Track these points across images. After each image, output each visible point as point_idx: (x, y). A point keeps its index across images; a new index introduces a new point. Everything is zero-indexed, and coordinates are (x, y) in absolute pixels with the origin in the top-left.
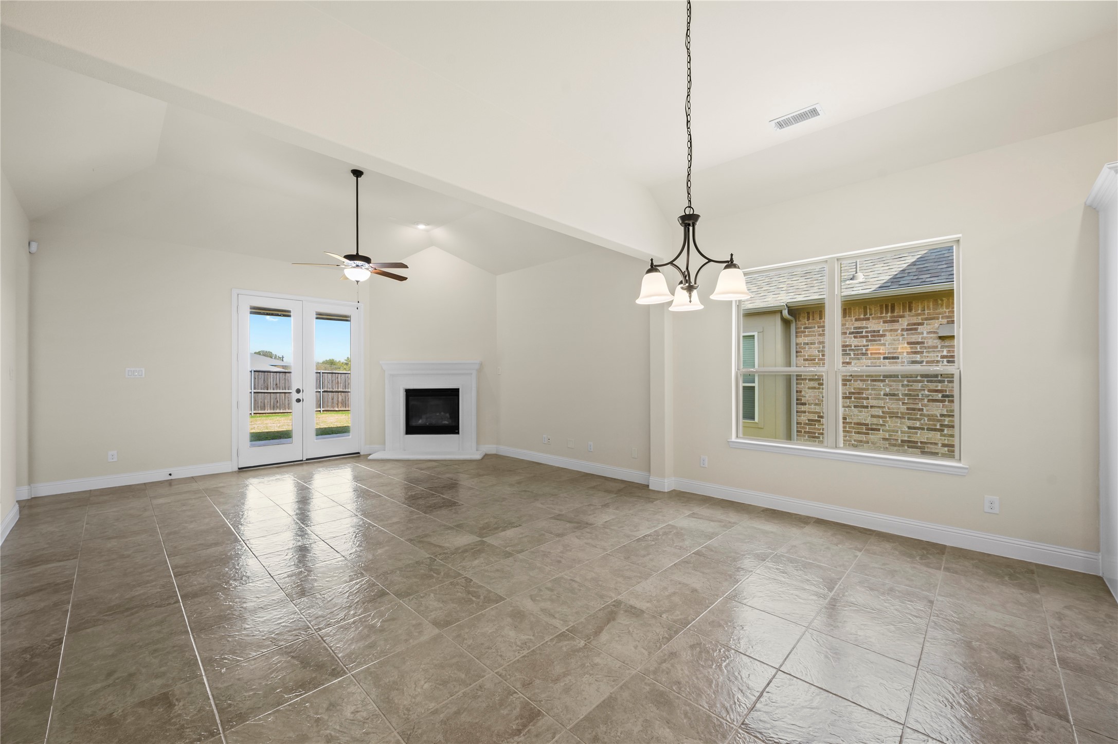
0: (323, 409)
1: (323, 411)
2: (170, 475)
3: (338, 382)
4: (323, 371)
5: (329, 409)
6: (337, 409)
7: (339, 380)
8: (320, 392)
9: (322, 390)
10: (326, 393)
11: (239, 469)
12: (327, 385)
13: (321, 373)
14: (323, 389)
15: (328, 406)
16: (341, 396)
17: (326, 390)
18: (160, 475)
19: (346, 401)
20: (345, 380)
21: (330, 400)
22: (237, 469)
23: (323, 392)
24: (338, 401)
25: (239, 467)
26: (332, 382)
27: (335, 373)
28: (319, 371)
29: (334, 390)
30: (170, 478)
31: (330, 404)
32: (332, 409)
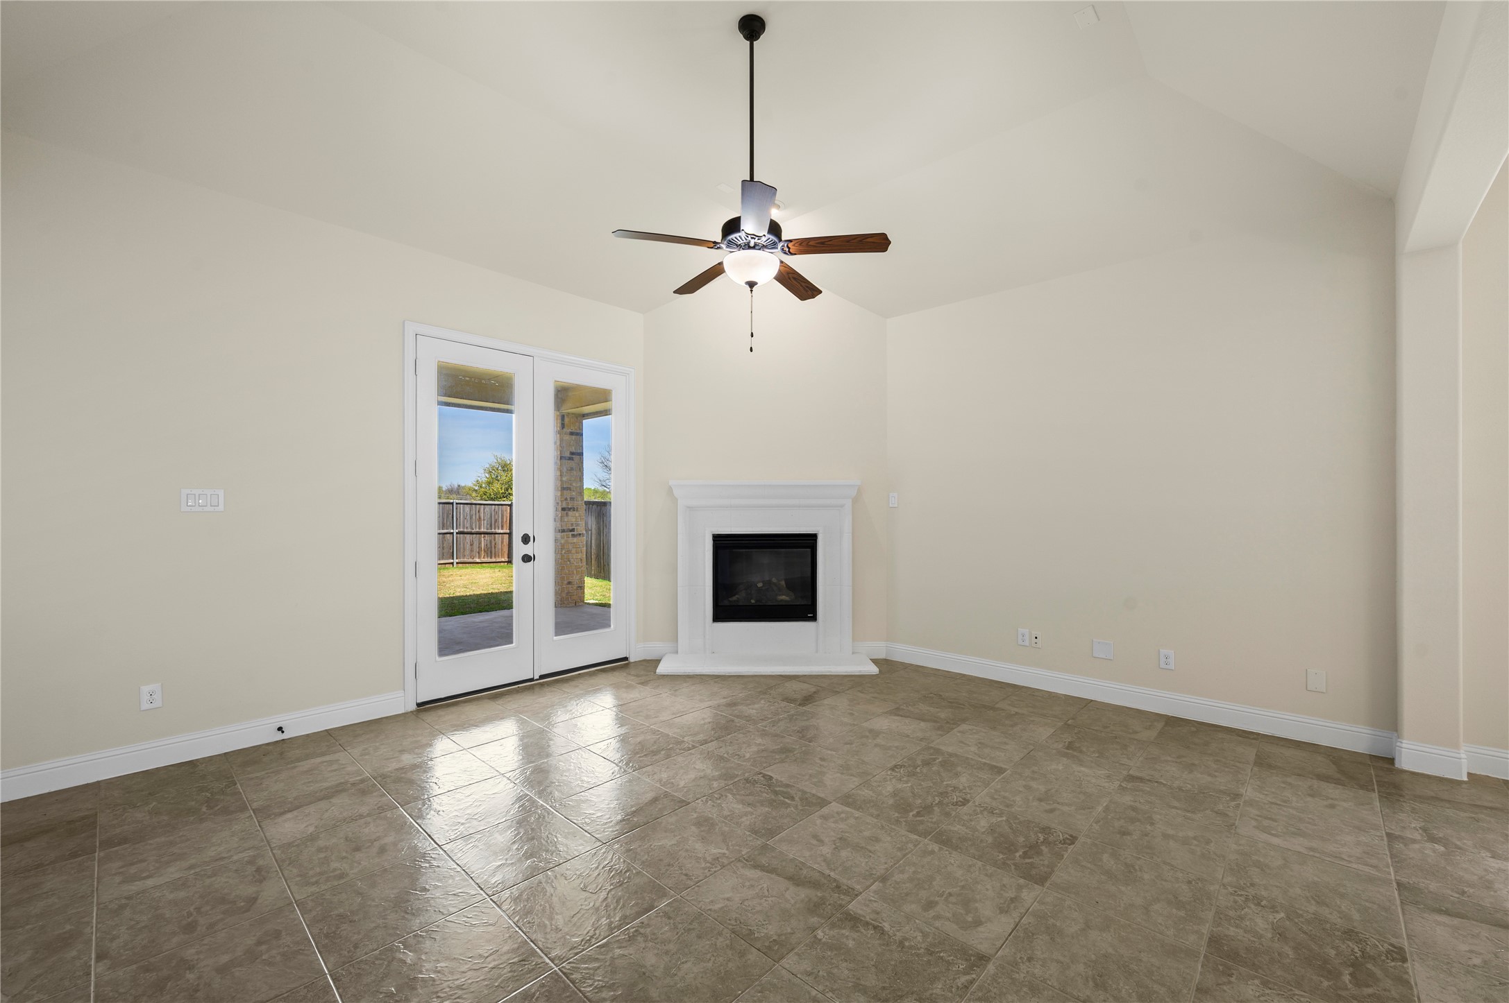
0: (457, 561)
1: (457, 563)
2: (280, 729)
3: (480, 518)
4: (458, 501)
5: (466, 560)
6: (478, 560)
7: (482, 515)
8: (453, 533)
9: (455, 531)
10: (461, 535)
11: (419, 705)
12: (464, 522)
13: (455, 504)
14: (457, 529)
15: (464, 556)
16: (484, 540)
17: (462, 530)
18: (256, 733)
19: (491, 547)
20: (491, 515)
21: (468, 546)
22: (414, 707)
23: (457, 533)
24: (480, 547)
25: (419, 701)
26: (471, 518)
27: (476, 504)
28: (452, 501)
29: (473, 531)
30: (280, 736)
31: (467, 552)
32: (471, 560)
